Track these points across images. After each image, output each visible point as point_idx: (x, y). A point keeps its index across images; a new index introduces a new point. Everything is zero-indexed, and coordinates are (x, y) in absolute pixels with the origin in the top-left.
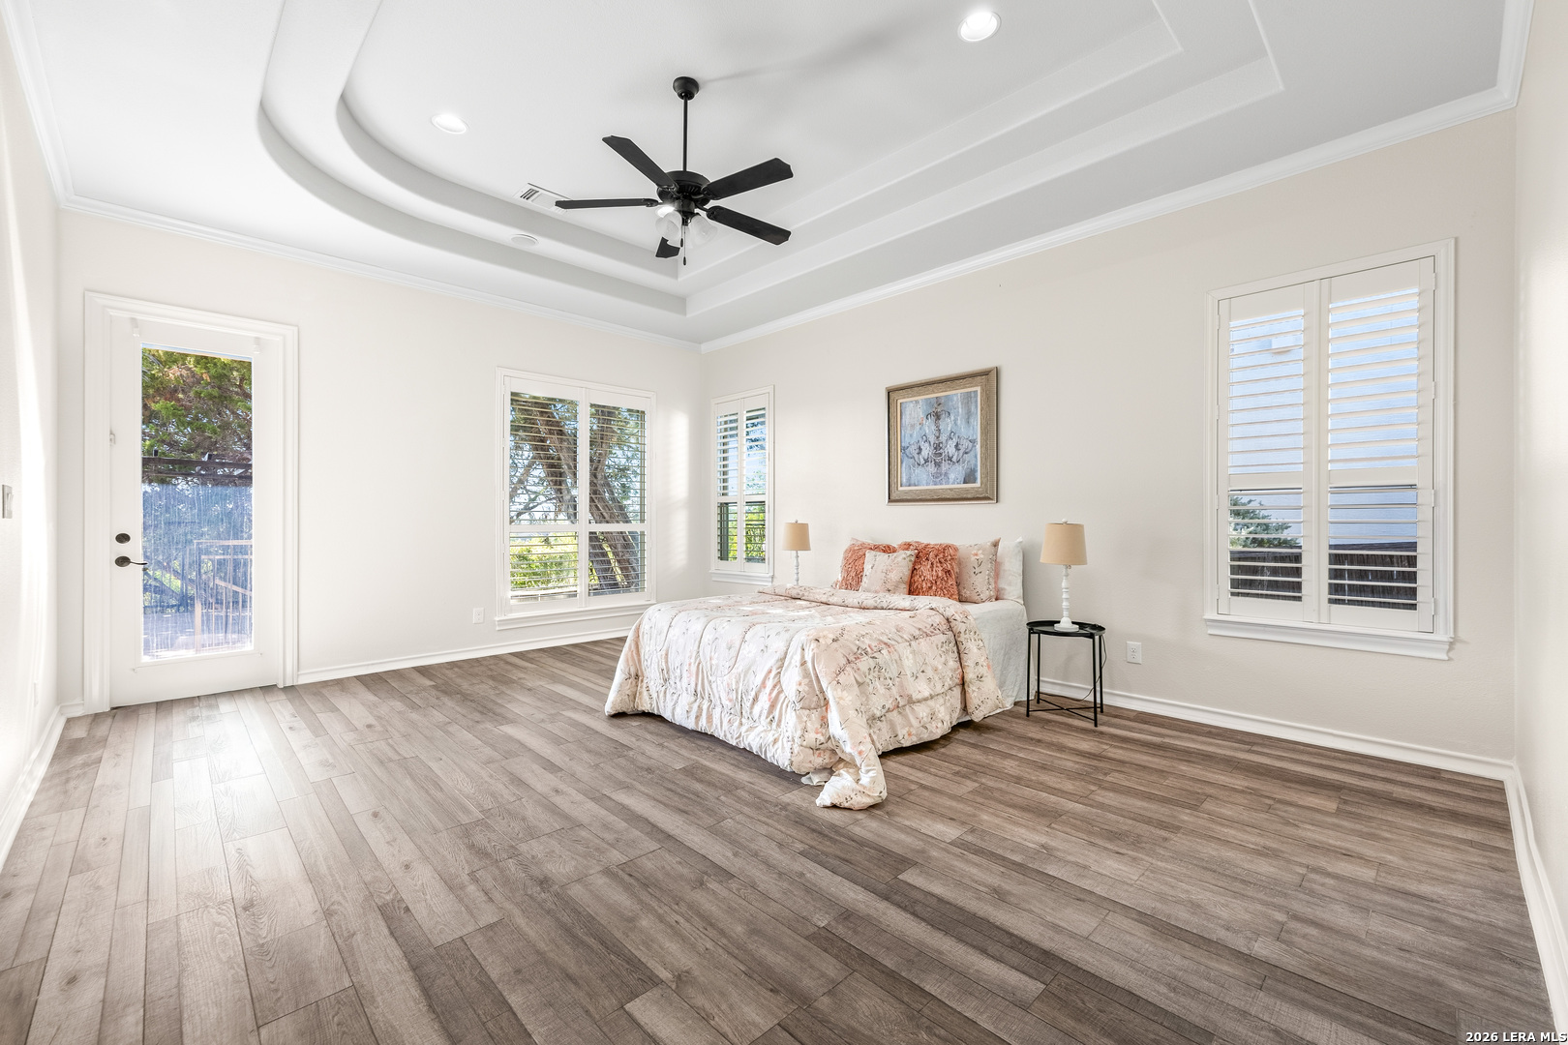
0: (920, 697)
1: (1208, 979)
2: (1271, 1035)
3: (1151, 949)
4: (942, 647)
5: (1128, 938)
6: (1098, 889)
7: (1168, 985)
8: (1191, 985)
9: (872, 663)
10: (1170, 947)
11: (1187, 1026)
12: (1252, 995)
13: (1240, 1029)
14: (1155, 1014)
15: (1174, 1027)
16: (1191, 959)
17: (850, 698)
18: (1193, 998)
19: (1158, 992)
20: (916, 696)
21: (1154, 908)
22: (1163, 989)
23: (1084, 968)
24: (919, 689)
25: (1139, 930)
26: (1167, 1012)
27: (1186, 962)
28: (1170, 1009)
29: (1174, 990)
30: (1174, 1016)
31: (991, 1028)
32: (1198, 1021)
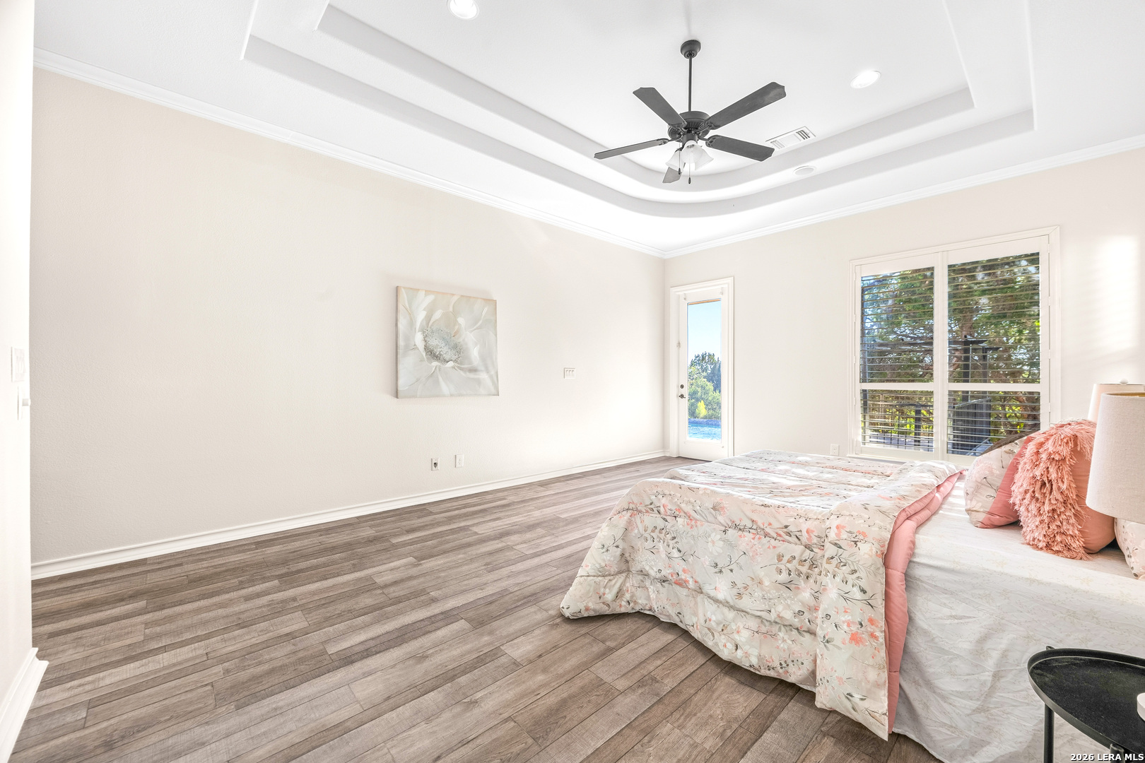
0: (712, 593)
1: (264, 733)
2: (205, 739)
3: (313, 716)
4: (789, 562)
5: (333, 708)
6: (394, 715)
7: (281, 708)
8: (270, 720)
9: (661, 524)
10: (305, 729)
11: (253, 701)
12: (231, 752)
13: (225, 726)
14: (272, 691)
15: (258, 694)
16: (286, 735)
17: (606, 534)
18: (262, 715)
19: (282, 700)
20: (708, 589)
21: (348, 743)
22: (281, 704)
23: (327, 674)
24: (718, 585)
25: (334, 719)
26: (268, 697)
27: (286, 730)
28: (268, 699)
29: (276, 709)
30: (263, 699)
31: (324, 630)
32: (250, 708)
